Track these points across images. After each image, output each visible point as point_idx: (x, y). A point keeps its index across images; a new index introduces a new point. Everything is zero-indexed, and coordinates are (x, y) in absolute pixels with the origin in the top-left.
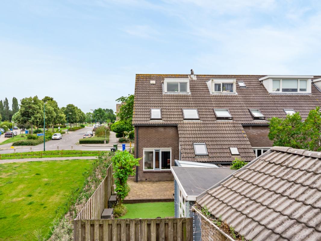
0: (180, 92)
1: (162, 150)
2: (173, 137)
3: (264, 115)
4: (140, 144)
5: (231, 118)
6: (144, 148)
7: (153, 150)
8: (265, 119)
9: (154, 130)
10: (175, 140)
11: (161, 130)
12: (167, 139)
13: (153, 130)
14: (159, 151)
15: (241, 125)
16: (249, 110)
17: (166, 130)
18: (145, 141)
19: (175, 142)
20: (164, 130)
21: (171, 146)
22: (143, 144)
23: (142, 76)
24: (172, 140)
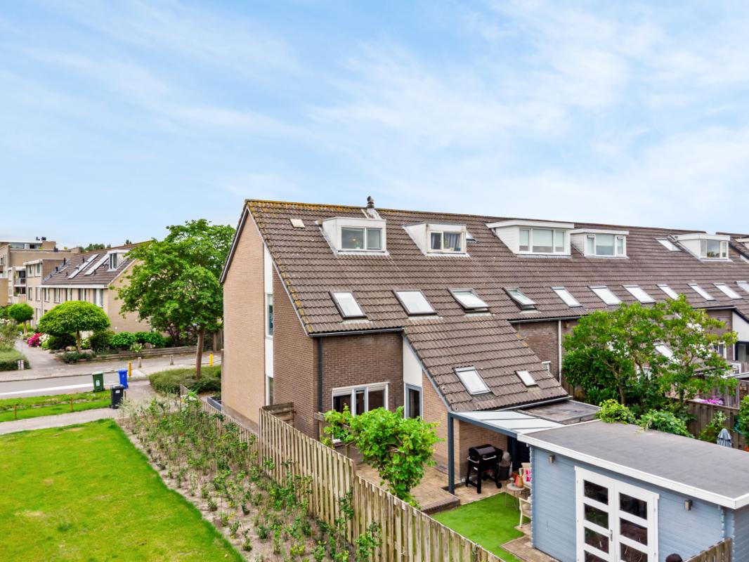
0: (368, 249)
1: (369, 387)
2: (393, 358)
3: (532, 299)
4: (325, 381)
5: (486, 309)
6: (333, 389)
7: (351, 390)
8: (536, 309)
9: (355, 345)
10: (396, 363)
11: (368, 344)
12: (381, 363)
13: (352, 344)
14: (363, 391)
15: (508, 323)
16: (503, 289)
17: (379, 343)
18: (337, 372)
19: (395, 368)
20: (374, 343)
21: (389, 378)
22: (333, 379)
23: (264, 205)
24: (390, 364)
